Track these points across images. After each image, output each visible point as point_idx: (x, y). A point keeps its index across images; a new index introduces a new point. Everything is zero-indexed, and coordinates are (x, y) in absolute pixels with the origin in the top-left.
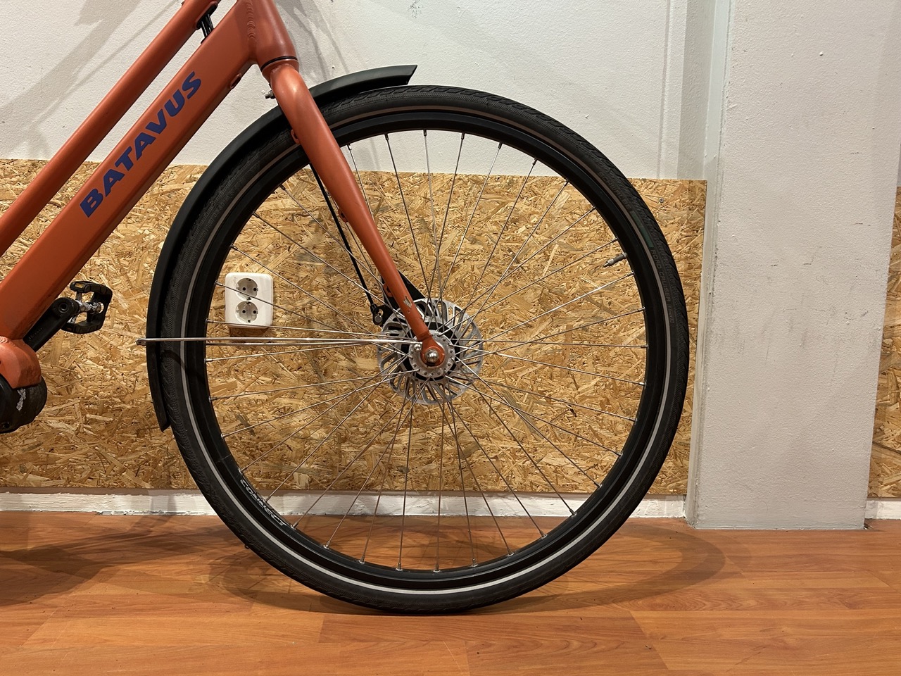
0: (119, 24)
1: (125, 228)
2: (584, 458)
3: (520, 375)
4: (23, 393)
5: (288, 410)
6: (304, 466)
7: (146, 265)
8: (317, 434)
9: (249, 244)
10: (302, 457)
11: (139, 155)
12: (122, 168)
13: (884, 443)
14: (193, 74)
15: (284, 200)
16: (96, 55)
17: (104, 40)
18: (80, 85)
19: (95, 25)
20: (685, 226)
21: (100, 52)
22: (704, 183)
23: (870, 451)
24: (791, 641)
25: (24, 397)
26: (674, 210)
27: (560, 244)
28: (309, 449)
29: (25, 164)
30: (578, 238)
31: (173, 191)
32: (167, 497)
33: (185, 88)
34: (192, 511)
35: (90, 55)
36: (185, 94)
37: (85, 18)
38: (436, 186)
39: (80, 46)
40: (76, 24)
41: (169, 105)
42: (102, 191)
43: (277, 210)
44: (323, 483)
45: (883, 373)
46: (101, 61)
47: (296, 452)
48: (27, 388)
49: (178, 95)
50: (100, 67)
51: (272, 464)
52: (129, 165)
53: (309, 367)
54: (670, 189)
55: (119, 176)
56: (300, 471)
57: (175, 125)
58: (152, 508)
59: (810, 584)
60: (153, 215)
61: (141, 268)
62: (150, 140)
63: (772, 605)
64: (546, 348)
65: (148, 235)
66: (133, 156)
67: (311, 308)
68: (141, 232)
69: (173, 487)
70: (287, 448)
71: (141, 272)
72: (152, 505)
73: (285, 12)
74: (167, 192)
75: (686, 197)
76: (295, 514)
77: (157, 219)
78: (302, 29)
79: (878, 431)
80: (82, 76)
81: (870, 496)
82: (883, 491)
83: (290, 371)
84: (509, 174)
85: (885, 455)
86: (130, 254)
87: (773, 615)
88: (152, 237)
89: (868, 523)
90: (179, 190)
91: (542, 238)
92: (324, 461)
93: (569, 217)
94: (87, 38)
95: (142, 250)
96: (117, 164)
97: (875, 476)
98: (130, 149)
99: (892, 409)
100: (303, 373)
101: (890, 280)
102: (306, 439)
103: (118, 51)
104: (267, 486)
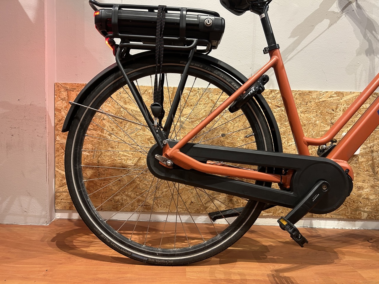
0: (305, 38)
1: (304, 116)
5: (361, 187)
6: (366, 210)
7: (311, 130)
8: (371, 197)
9: (351, 122)
10: (365, 206)
15: (366, 105)
16: (296, 50)
17: (299, 44)
18: (288, 61)
19: (296, 38)
21: (297, 48)
28: (369, 203)
29: (268, 91)
32: (309, 221)
34: (319, 227)
35: (293, 50)
37: (293, 35)
39: (290, 46)
40: (289, 38)
43: (363, 108)
44: (373, 217)
46: (297, 52)
47: (363, 204)
50: (296, 54)
51: (353, 209)
53: (371, 170)
56: (364, 212)
58: (304, 225)
60: (315, 110)
61: (309, 131)
65: (313, 118)
67: (373, 147)
68: (310, 117)
69: (314, 217)
70: (360, 202)
71: (308, 132)
72: (304, 224)
73: (369, 32)
74: (321, 102)
76: (360, 229)
77: (316, 112)
78: (375, 39)
80: (289, 57)
83: (363, 172)
90: (326, 101)
92: (374, 208)
94: (292, 43)
95: (310, 124)
100: (368, 173)
102: (368, 199)
103: (304, 48)
104: (351, 217)
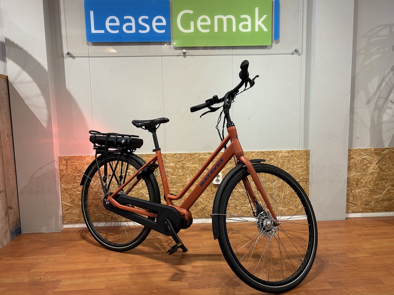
2: (287, 208)
3: (273, 191)
4: (188, 221)
11: (211, 175)
12: (208, 177)
13: (349, 201)
14: (222, 158)
20: (306, 159)
22: (309, 150)
23: (346, 203)
24: (329, 239)
25: (189, 222)
26: (303, 156)
27: (280, 164)
30: (284, 162)
31: (202, 158)
33: (220, 161)
36: (220, 162)
38: (254, 154)
41: (217, 165)
42: (204, 182)
45: (348, 187)
48: (189, 220)
49: (219, 163)
52: (209, 177)
54: (302, 152)
55: (207, 179)
57: (218, 168)
59: (333, 230)
62: (213, 172)
63: (326, 233)
64: (278, 185)
66: (210, 175)
75: (306, 154)
79: (348, 199)
81: (347, 213)
82: (350, 211)
84: (269, 151)
85: (350, 204)
86: (194, 171)
87: (326, 235)
88: (198, 167)
89: (346, 218)
91: (276, 163)
93: (282, 158)
96: (207, 176)
97: (348, 208)
98: (209, 174)
99: (351, 194)
101: (348, 168)
